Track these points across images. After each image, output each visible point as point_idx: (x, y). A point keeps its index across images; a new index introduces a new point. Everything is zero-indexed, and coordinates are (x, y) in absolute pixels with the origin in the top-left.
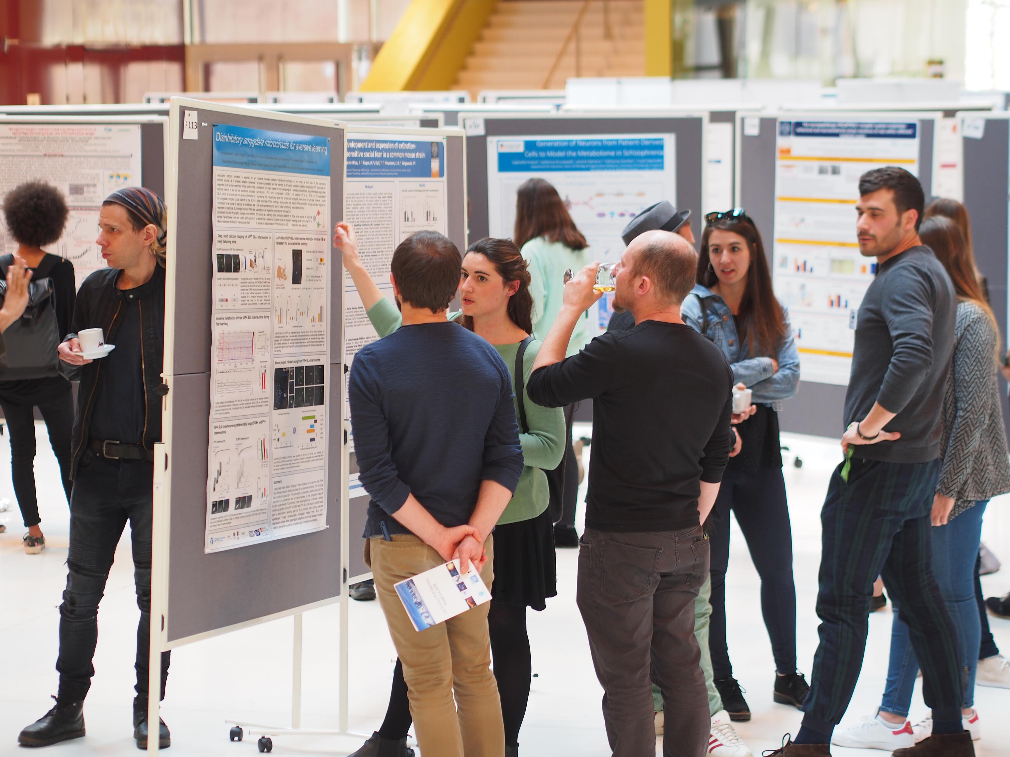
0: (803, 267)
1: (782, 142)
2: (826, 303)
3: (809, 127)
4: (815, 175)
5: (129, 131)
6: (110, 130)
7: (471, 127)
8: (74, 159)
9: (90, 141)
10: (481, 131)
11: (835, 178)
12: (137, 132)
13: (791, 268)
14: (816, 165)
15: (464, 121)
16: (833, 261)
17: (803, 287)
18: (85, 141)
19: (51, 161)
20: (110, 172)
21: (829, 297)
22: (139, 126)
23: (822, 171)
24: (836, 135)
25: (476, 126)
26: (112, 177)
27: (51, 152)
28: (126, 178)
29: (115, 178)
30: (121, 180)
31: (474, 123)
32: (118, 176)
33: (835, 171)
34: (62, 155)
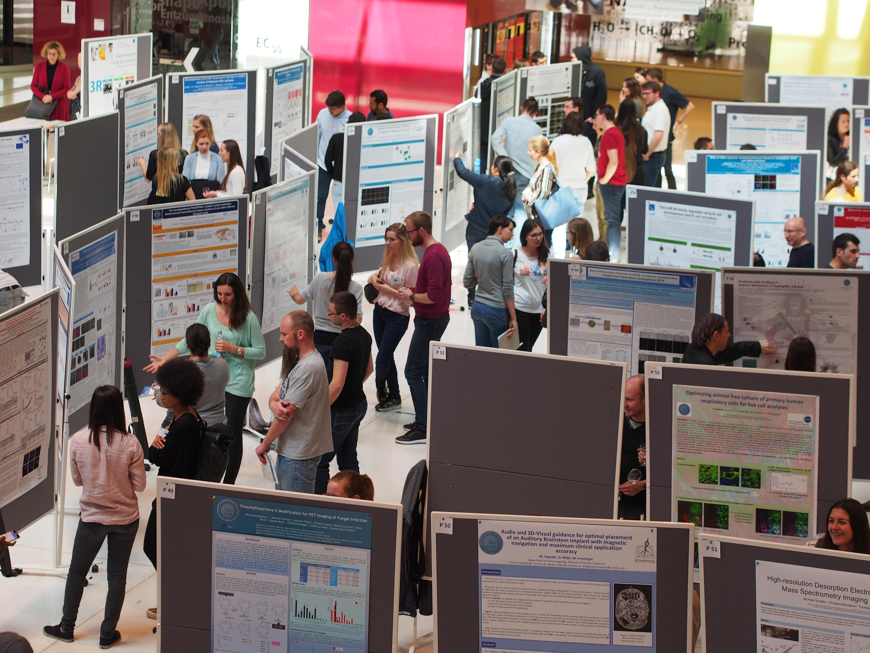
0: (171, 293)
1: (155, 223)
2: (185, 310)
3: (173, 212)
4: (177, 239)
11: (190, 238)
13: (163, 295)
14: (178, 233)
16: (189, 286)
17: (171, 305)
21: (188, 306)
23: (181, 236)
24: (191, 214)
33: (190, 235)
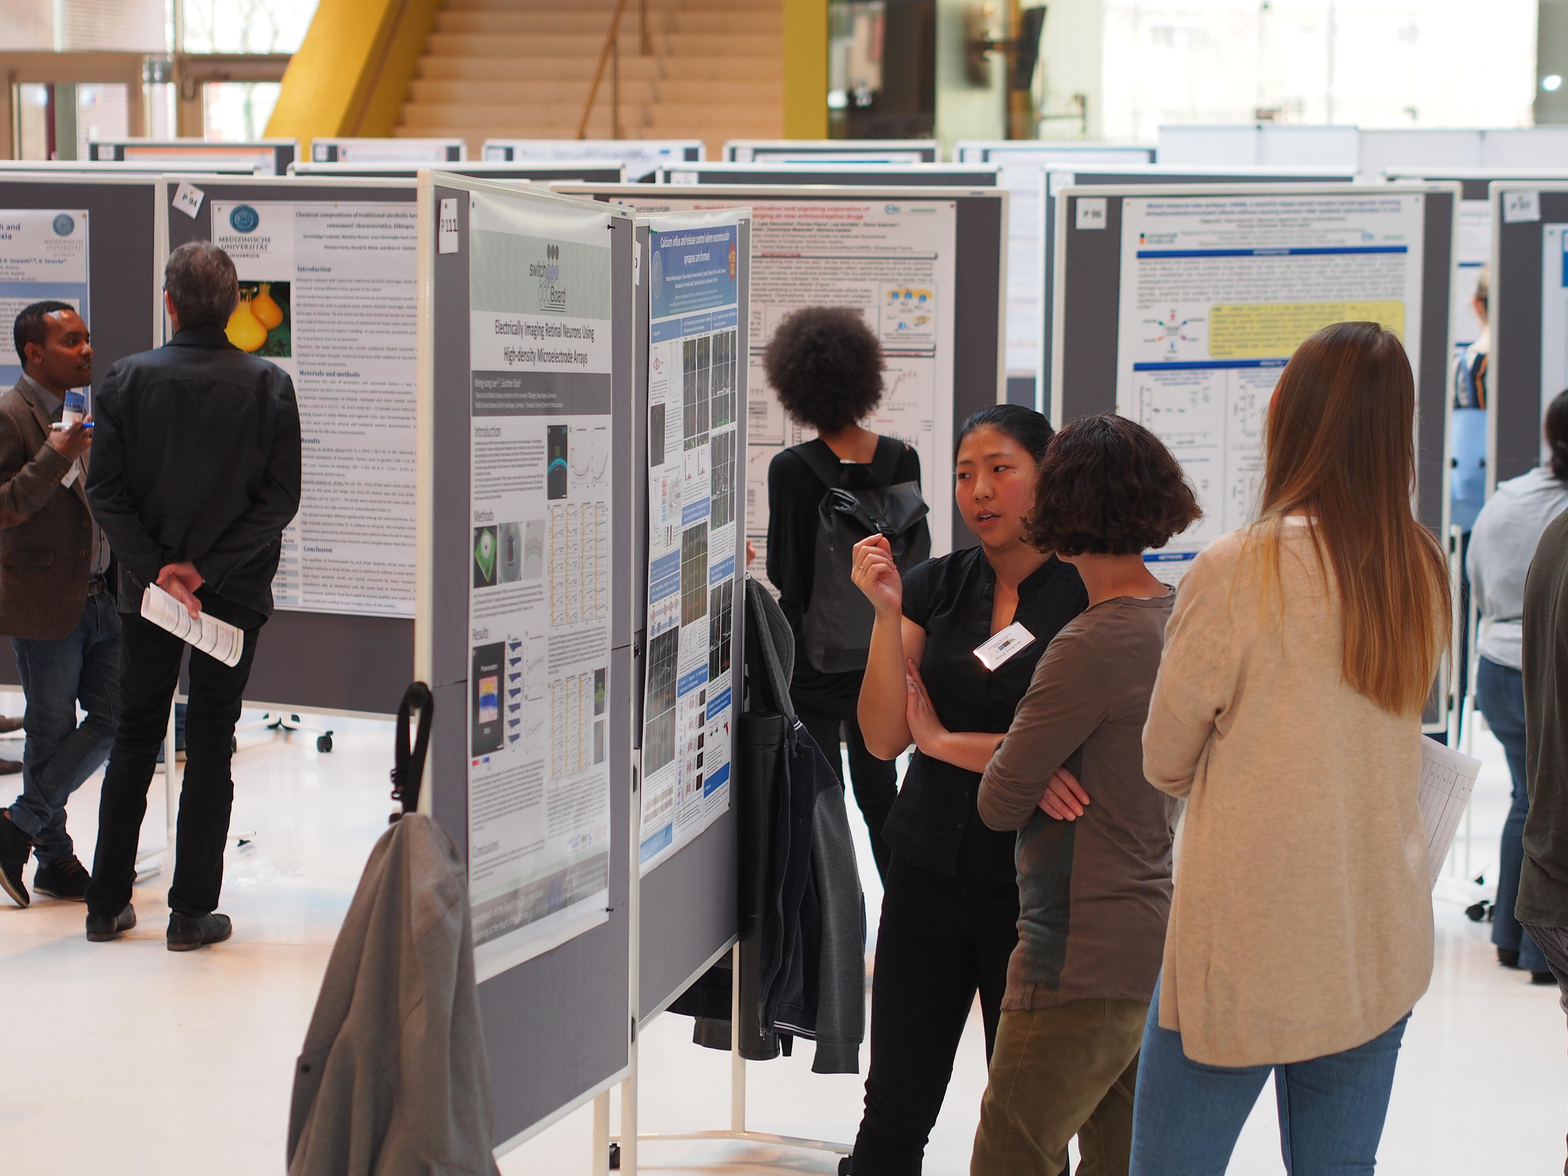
5: (932, 211)
6: (896, 209)
7: (1513, 206)
8: (822, 263)
9: (855, 231)
10: (1533, 214)
12: (948, 214)
15: (1502, 195)
18: (845, 229)
19: (775, 266)
20: (893, 287)
22: (954, 203)
25: (1524, 205)
26: (895, 295)
27: (776, 251)
28: (923, 298)
29: (901, 299)
30: (914, 302)
31: (1520, 199)
32: (909, 294)
34: (799, 257)
